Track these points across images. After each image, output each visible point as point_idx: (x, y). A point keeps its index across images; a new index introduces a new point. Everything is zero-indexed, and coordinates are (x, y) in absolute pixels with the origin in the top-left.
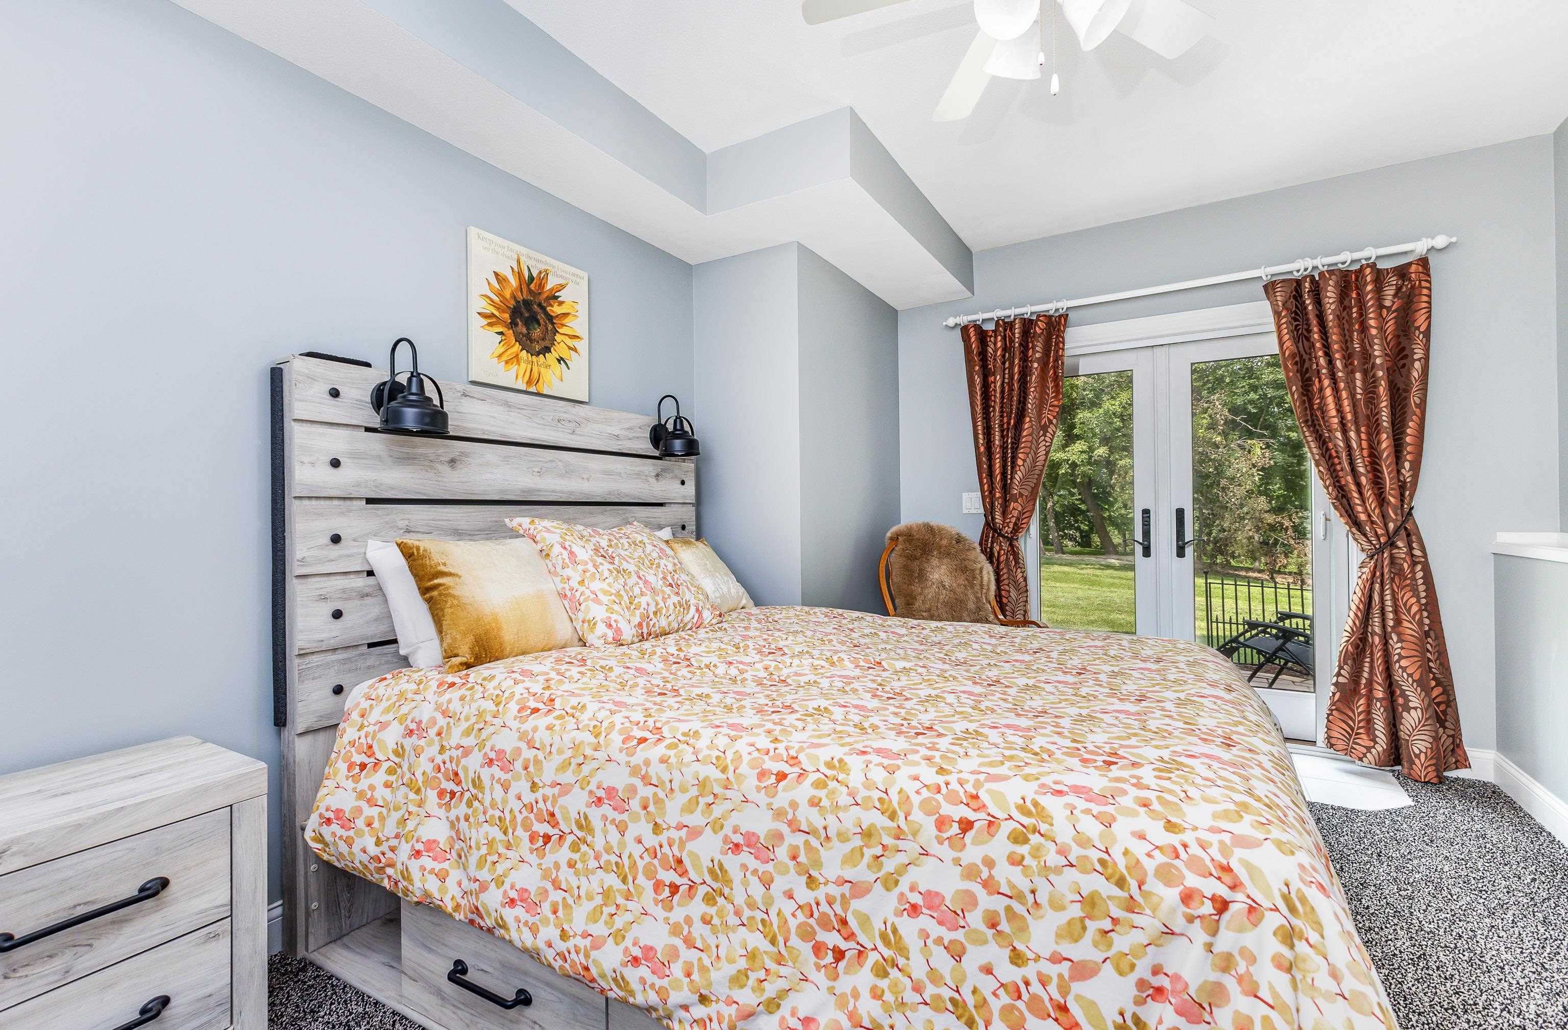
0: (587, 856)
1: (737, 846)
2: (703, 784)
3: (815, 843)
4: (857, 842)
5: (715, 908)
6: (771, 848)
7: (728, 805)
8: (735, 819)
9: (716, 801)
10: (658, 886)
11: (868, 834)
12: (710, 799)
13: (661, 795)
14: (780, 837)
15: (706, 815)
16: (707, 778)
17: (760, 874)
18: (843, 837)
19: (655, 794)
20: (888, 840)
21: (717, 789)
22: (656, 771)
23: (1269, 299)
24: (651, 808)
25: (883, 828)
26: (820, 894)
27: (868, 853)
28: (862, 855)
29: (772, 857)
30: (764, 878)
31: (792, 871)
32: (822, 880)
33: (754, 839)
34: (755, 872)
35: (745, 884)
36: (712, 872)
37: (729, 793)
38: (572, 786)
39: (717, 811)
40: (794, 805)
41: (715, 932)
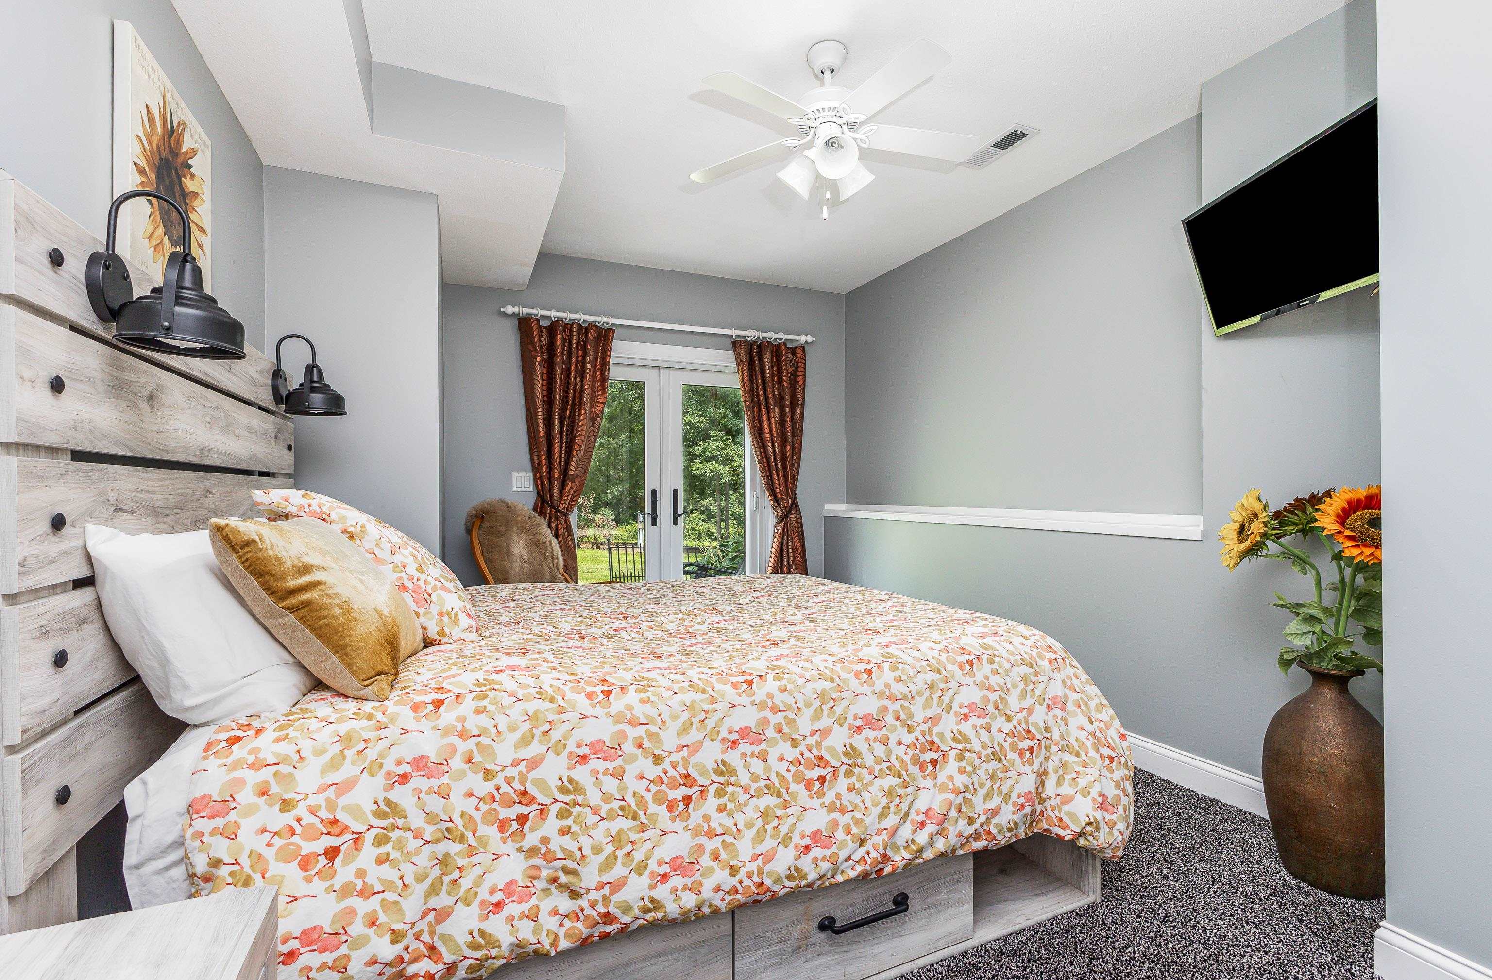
0: (736, 794)
1: (859, 727)
2: (822, 696)
3: (906, 704)
4: (927, 693)
5: (854, 777)
6: (882, 719)
7: (845, 703)
8: (853, 710)
9: (836, 704)
10: (809, 785)
11: (931, 687)
12: (831, 704)
13: (791, 715)
14: (885, 709)
15: (832, 716)
16: (823, 690)
17: (879, 739)
18: (920, 694)
19: (786, 718)
20: (942, 686)
21: (834, 695)
22: (780, 699)
23: (735, 351)
24: (786, 729)
25: (937, 680)
26: (917, 733)
27: (935, 697)
28: (933, 699)
29: (884, 724)
30: (882, 740)
31: (899, 727)
32: (915, 724)
33: (870, 718)
34: (875, 739)
35: (871, 749)
36: (846, 754)
37: (843, 695)
38: (702, 742)
39: (838, 710)
40: (887, 685)
41: (859, 793)
